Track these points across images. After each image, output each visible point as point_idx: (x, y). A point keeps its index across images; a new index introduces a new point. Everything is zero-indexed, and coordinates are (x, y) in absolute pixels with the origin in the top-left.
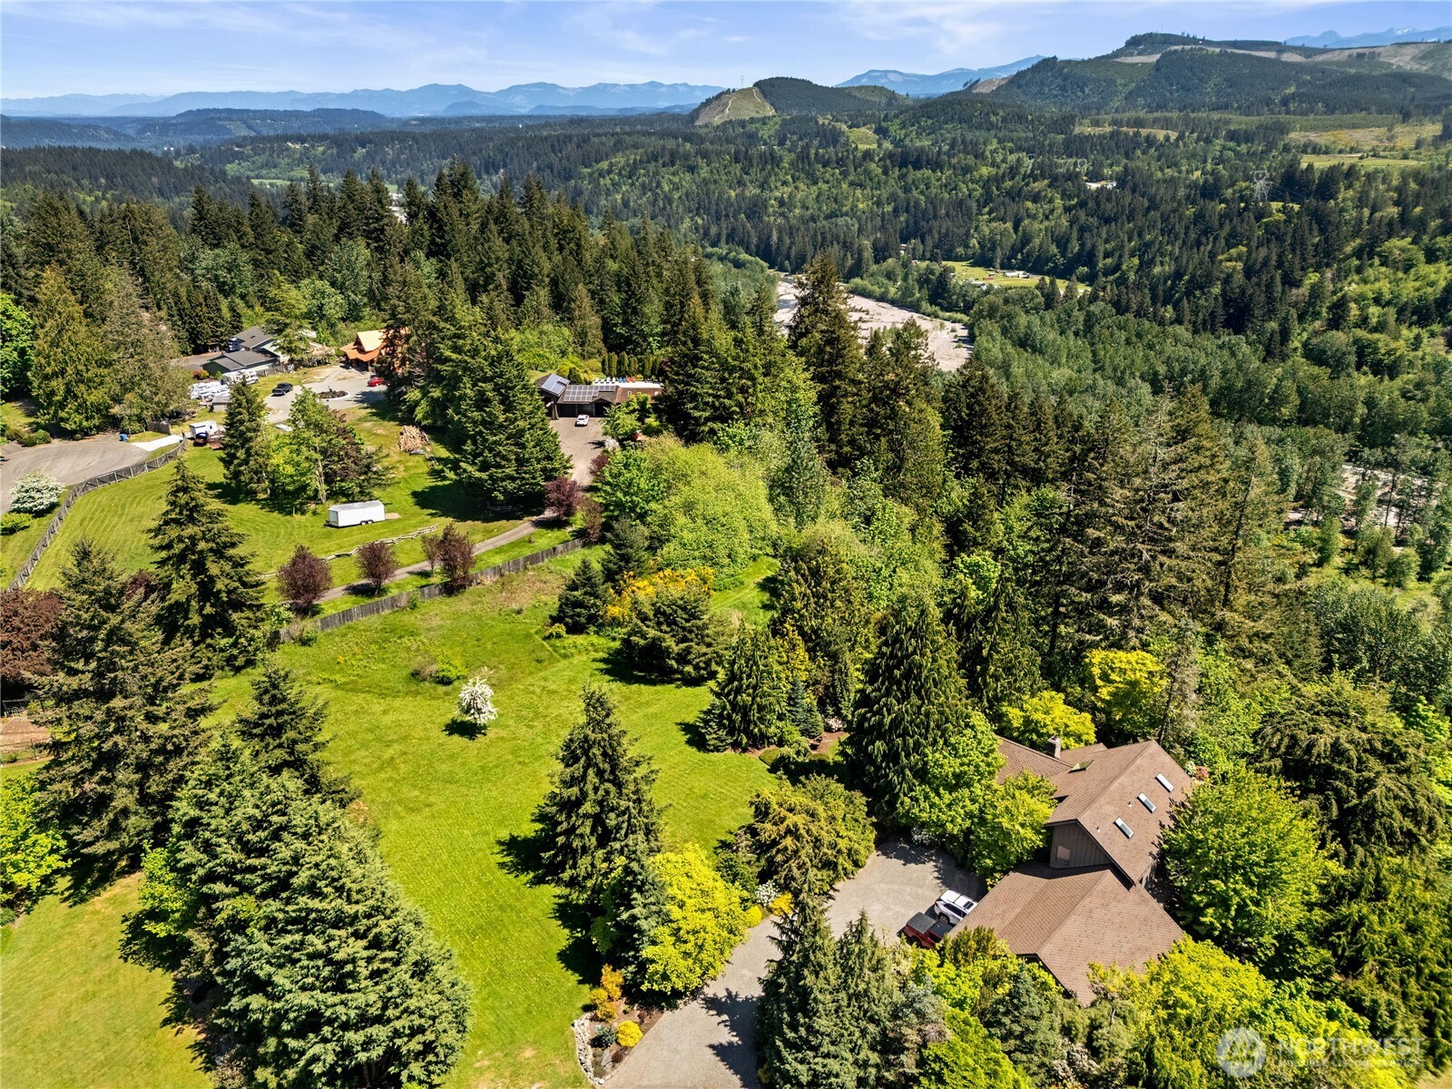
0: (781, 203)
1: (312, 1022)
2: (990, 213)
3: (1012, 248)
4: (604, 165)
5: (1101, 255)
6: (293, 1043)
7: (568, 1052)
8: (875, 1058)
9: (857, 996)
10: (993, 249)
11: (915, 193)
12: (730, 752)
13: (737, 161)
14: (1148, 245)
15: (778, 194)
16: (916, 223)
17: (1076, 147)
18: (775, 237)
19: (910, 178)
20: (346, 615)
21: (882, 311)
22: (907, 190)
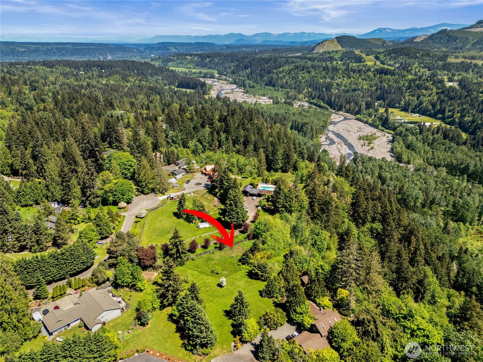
0: (338, 85)
1: (198, 337)
2: (409, 92)
3: (416, 106)
4: (281, 69)
5: (447, 111)
6: (195, 339)
7: (230, 347)
8: (272, 356)
9: (270, 347)
10: (409, 105)
11: (384, 84)
12: (267, 298)
13: (324, 70)
14: (464, 109)
15: (337, 82)
16: (383, 94)
17: (447, 67)
18: (333, 99)
19: (383, 78)
20: (201, 254)
21: (365, 127)
22: (381, 82)
